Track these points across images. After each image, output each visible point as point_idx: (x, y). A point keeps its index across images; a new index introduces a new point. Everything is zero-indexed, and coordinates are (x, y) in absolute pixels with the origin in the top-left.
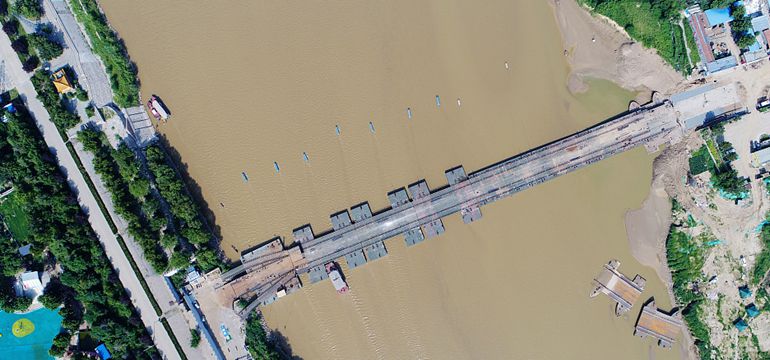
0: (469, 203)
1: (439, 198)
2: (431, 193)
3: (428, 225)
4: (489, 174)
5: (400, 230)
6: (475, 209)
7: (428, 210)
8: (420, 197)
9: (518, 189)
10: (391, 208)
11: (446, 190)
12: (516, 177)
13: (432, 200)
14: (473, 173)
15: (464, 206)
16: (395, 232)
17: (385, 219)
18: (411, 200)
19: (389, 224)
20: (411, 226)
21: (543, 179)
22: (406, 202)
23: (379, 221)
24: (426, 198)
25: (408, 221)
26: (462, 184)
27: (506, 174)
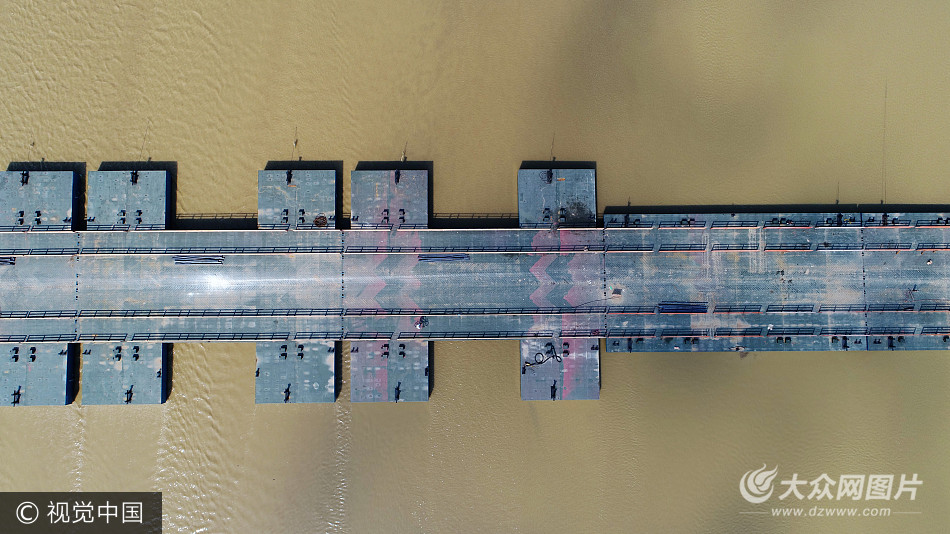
0: (569, 323)
1: (455, 253)
2: (434, 222)
3: (372, 348)
4: (689, 234)
5: (252, 324)
6: (582, 354)
7: (393, 287)
8: (386, 221)
9: (782, 338)
10: (250, 223)
11: (499, 235)
12: (792, 288)
13: (427, 255)
14: (628, 210)
15: (543, 325)
16: (229, 324)
17: (212, 258)
18: (342, 222)
19: (216, 285)
20: (301, 323)
21: (895, 340)
22: (320, 223)
23: (181, 255)
24: (408, 237)
25: (302, 298)
26: (568, 236)
27: (758, 260)
